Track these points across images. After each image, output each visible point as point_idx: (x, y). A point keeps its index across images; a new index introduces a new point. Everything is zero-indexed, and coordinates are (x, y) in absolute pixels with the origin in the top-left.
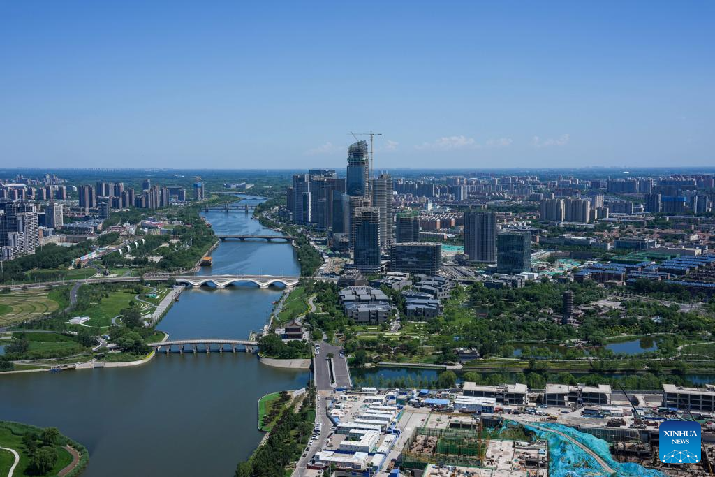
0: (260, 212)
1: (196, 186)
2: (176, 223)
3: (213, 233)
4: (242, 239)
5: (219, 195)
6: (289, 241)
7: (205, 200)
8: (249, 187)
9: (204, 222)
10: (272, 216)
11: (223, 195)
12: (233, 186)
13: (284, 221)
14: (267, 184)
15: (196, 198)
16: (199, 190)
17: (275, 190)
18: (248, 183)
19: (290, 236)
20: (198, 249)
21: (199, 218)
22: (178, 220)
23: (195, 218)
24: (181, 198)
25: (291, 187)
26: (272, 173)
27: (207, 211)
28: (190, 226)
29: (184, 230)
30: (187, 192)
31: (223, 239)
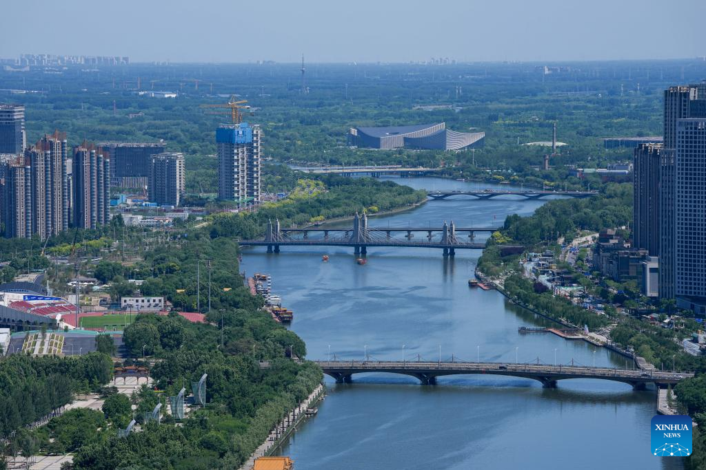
0: (507, 255)
1: (226, 139)
2: (137, 304)
3: (300, 349)
4: (428, 378)
5: (330, 181)
6: (643, 391)
7: (267, 200)
8: (458, 142)
9: (258, 301)
10: (566, 277)
11: (345, 181)
12: (391, 141)
13: (620, 300)
14: (546, 129)
15: (227, 195)
16: (241, 155)
17: (579, 157)
18: (456, 124)
19: (648, 368)
20: (230, 421)
21: (236, 281)
22: (146, 292)
23: (224, 282)
24: (162, 195)
25: (655, 141)
26: (565, 77)
27: (274, 250)
28: (199, 317)
29: (170, 337)
30: (189, 166)
31: (343, 377)
